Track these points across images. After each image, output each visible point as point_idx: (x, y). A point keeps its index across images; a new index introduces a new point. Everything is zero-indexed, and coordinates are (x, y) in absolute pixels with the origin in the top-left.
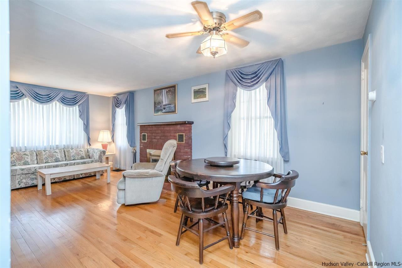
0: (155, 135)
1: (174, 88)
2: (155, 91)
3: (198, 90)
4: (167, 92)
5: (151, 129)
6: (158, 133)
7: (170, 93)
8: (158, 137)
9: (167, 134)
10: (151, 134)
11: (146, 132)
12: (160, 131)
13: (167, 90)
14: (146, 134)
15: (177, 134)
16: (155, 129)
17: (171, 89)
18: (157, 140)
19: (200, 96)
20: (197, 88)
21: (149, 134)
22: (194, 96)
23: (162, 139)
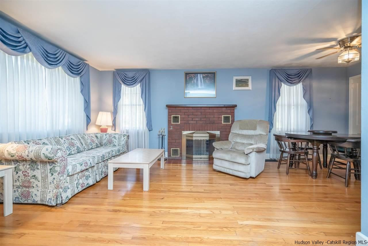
0: (193, 116)
1: (213, 75)
2: (187, 74)
3: (240, 80)
4: (203, 77)
5: (187, 111)
6: (197, 115)
7: (208, 79)
8: (197, 119)
9: (209, 116)
10: (187, 116)
11: (179, 113)
12: (200, 114)
13: (204, 75)
14: (179, 116)
15: (223, 116)
16: (193, 111)
17: (210, 75)
18: (195, 122)
19: (243, 85)
20: (239, 78)
21: (183, 116)
22: (236, 84)
23: (202, 121)
